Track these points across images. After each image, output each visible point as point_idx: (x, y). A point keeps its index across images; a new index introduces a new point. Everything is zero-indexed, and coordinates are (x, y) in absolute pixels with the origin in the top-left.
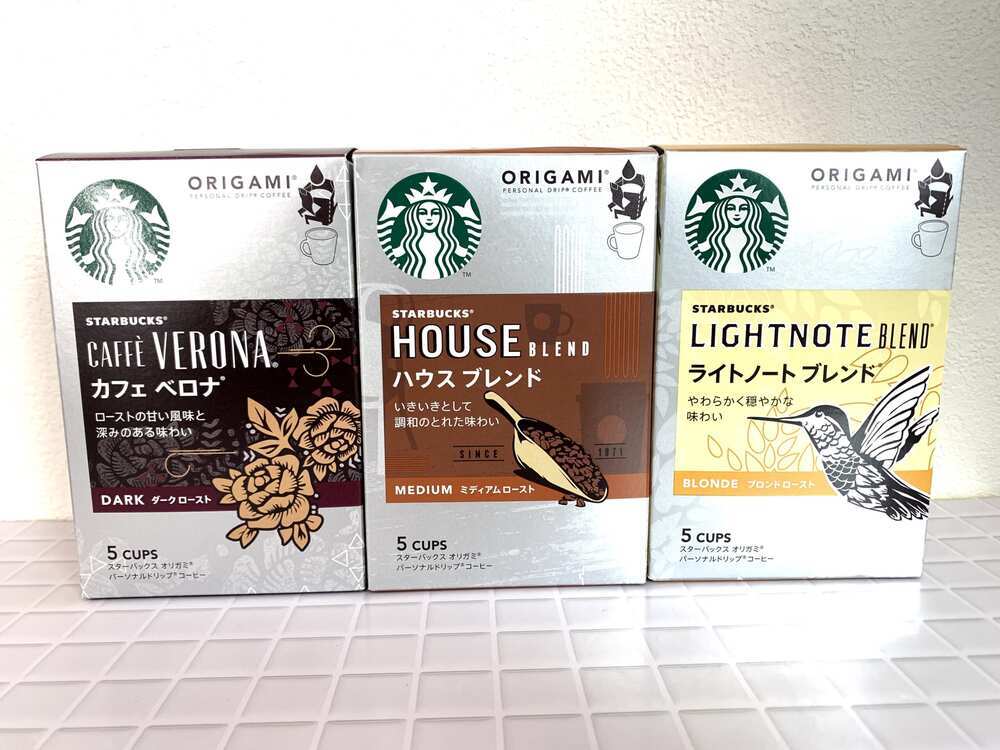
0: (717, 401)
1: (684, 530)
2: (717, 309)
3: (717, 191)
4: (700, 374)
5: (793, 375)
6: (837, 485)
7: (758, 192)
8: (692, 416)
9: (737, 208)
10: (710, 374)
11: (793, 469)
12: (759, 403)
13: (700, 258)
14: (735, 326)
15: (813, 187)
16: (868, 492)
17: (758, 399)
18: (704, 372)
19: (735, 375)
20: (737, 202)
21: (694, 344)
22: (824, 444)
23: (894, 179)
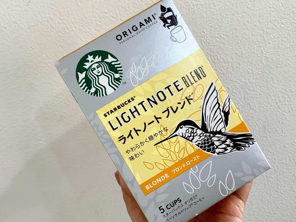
0: (137, 146)
1: (159, 208)
2: (114, 111)
3: (84, 67)
4: (124, 140)
5: (160, 118)
6: (209, 150)
7: (100, 57)
8: (132, 158)
9: (96, 68)
10: (128, 137)
11: (186, 155)
12: (154, 137)
13: (94, 95)
14: (125, 113)
15: (120, 43)
16: (223, 146)
17: (153, 136)
18: (125, 138)
19: (138, 132)
20: (95, 66)
21: (114, 129)
22: (192, 138)
23: (149, 22)
